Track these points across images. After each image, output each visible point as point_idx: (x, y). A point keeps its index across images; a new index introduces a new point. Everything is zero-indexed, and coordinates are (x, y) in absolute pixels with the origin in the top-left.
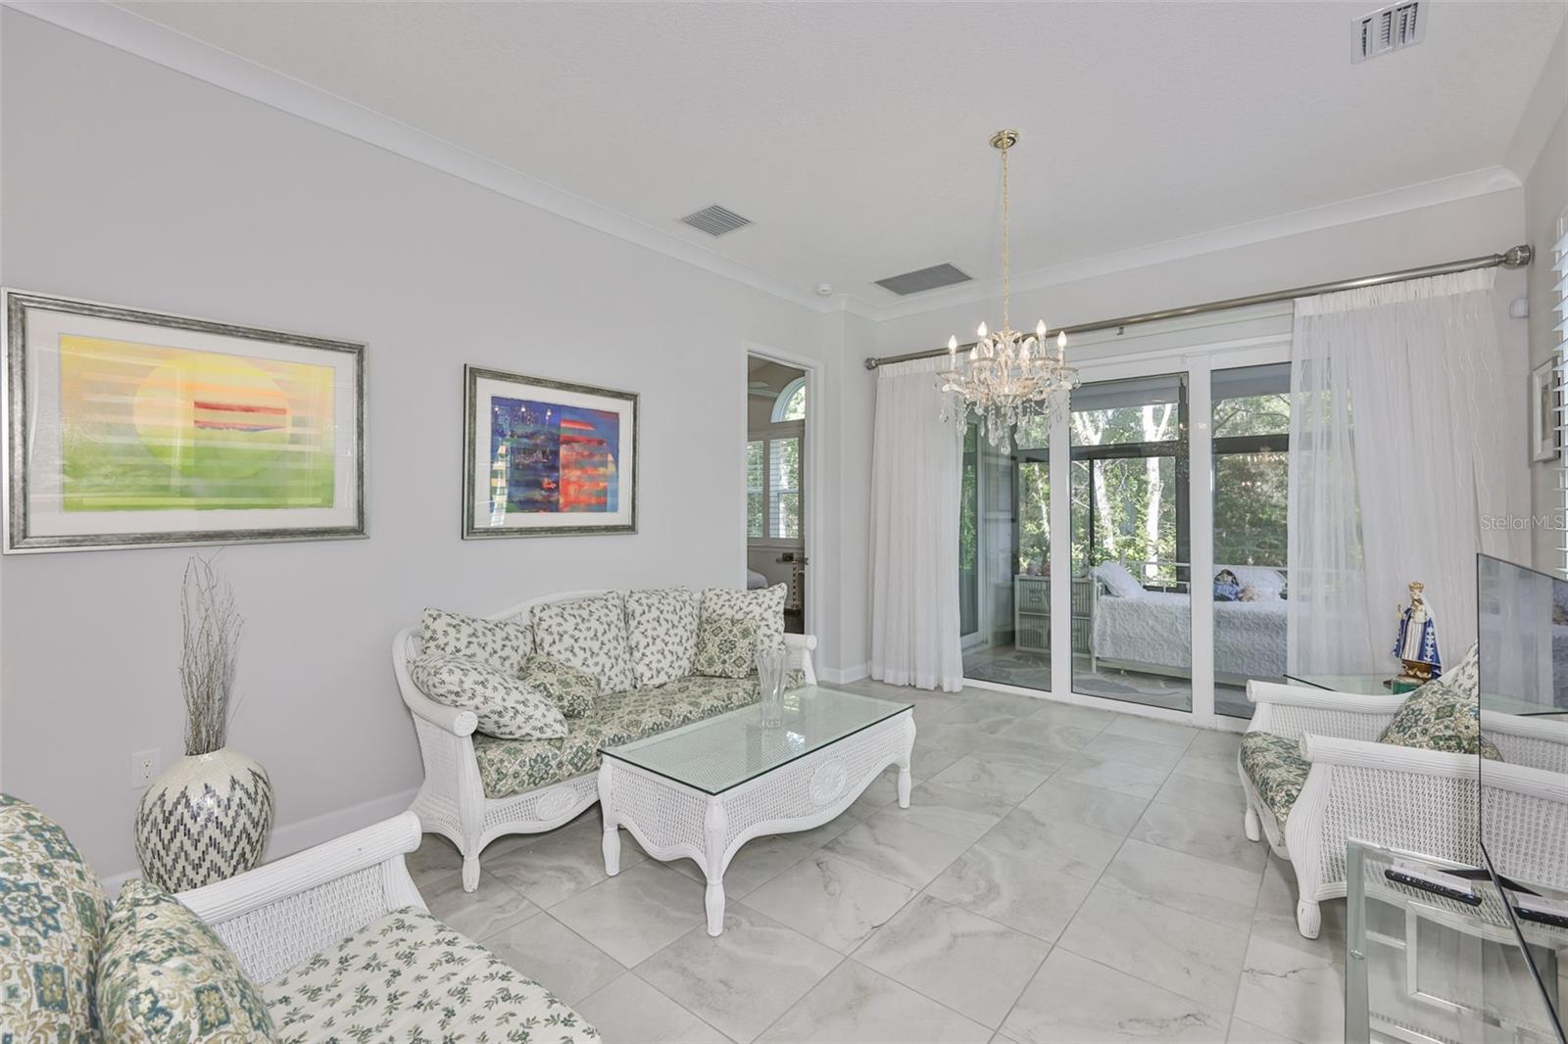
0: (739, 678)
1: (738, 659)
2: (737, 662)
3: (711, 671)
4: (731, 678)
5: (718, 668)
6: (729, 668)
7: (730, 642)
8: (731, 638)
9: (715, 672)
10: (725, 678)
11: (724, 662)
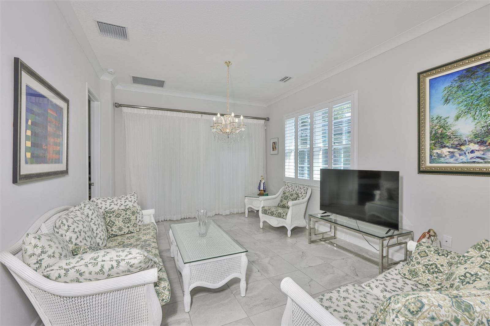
0: (137, 231)
1: (134, 224)
2: (134, 225)
3: (122, 233)
4: (133, 233)
5: (126, 230)
6: (131, 229)
7: (128, 218)
8: (128, 217)
9: (125, 232)
10: (130, 233)
11: (128, 227)
